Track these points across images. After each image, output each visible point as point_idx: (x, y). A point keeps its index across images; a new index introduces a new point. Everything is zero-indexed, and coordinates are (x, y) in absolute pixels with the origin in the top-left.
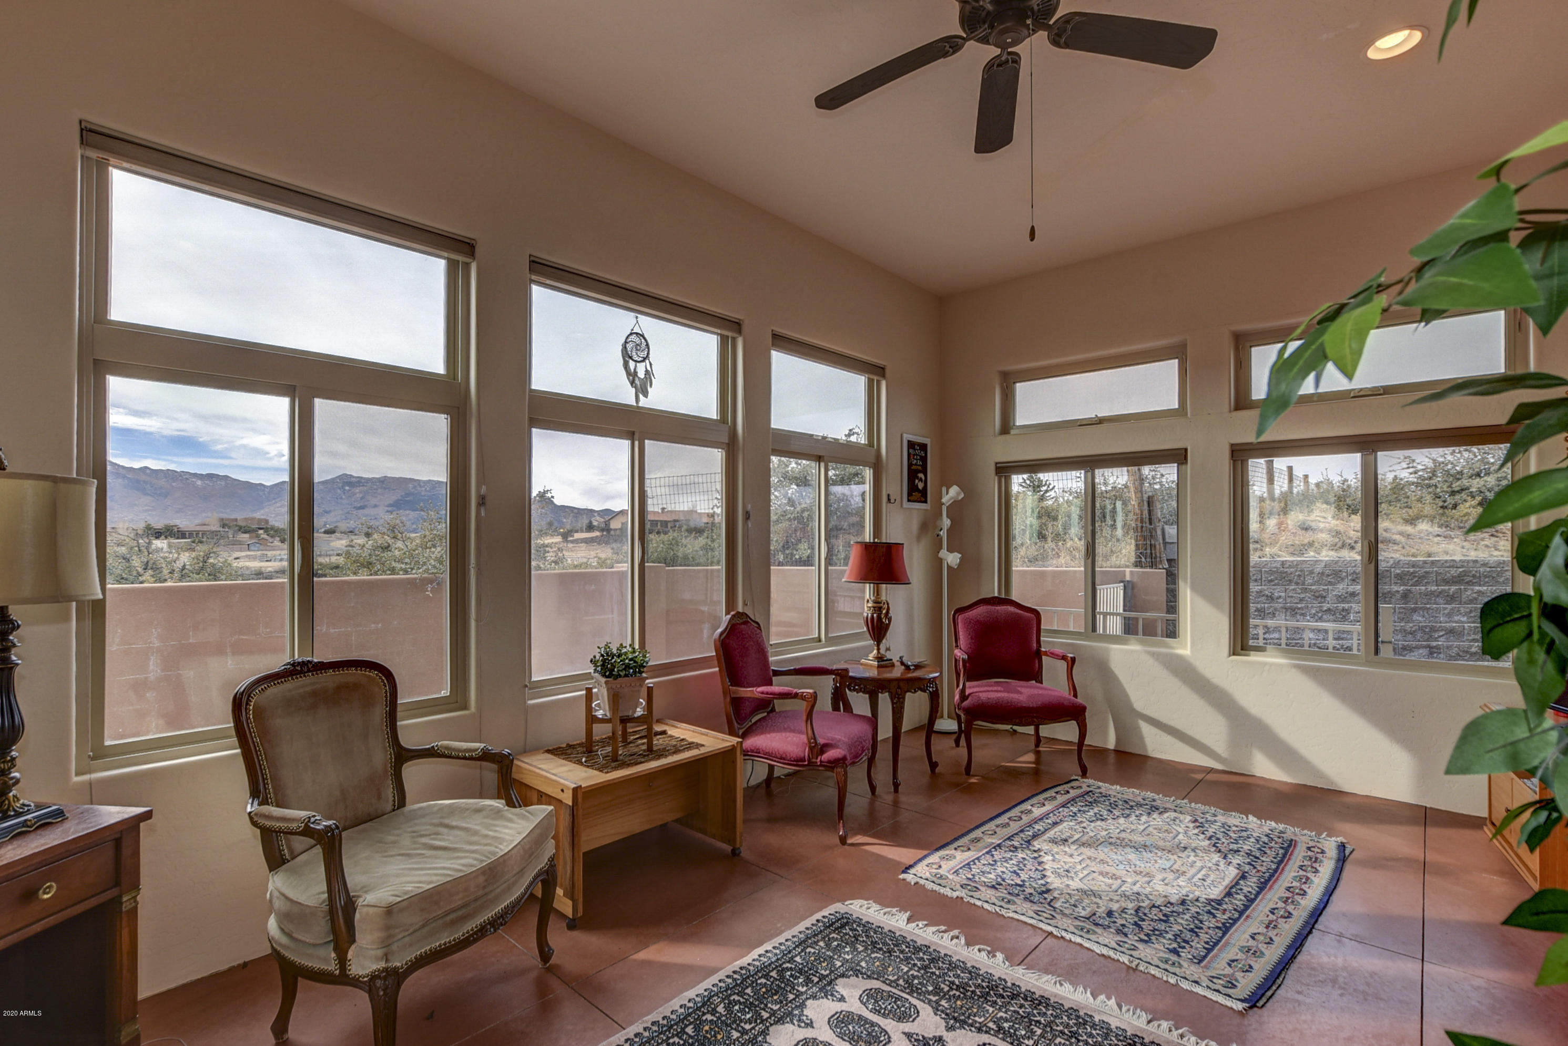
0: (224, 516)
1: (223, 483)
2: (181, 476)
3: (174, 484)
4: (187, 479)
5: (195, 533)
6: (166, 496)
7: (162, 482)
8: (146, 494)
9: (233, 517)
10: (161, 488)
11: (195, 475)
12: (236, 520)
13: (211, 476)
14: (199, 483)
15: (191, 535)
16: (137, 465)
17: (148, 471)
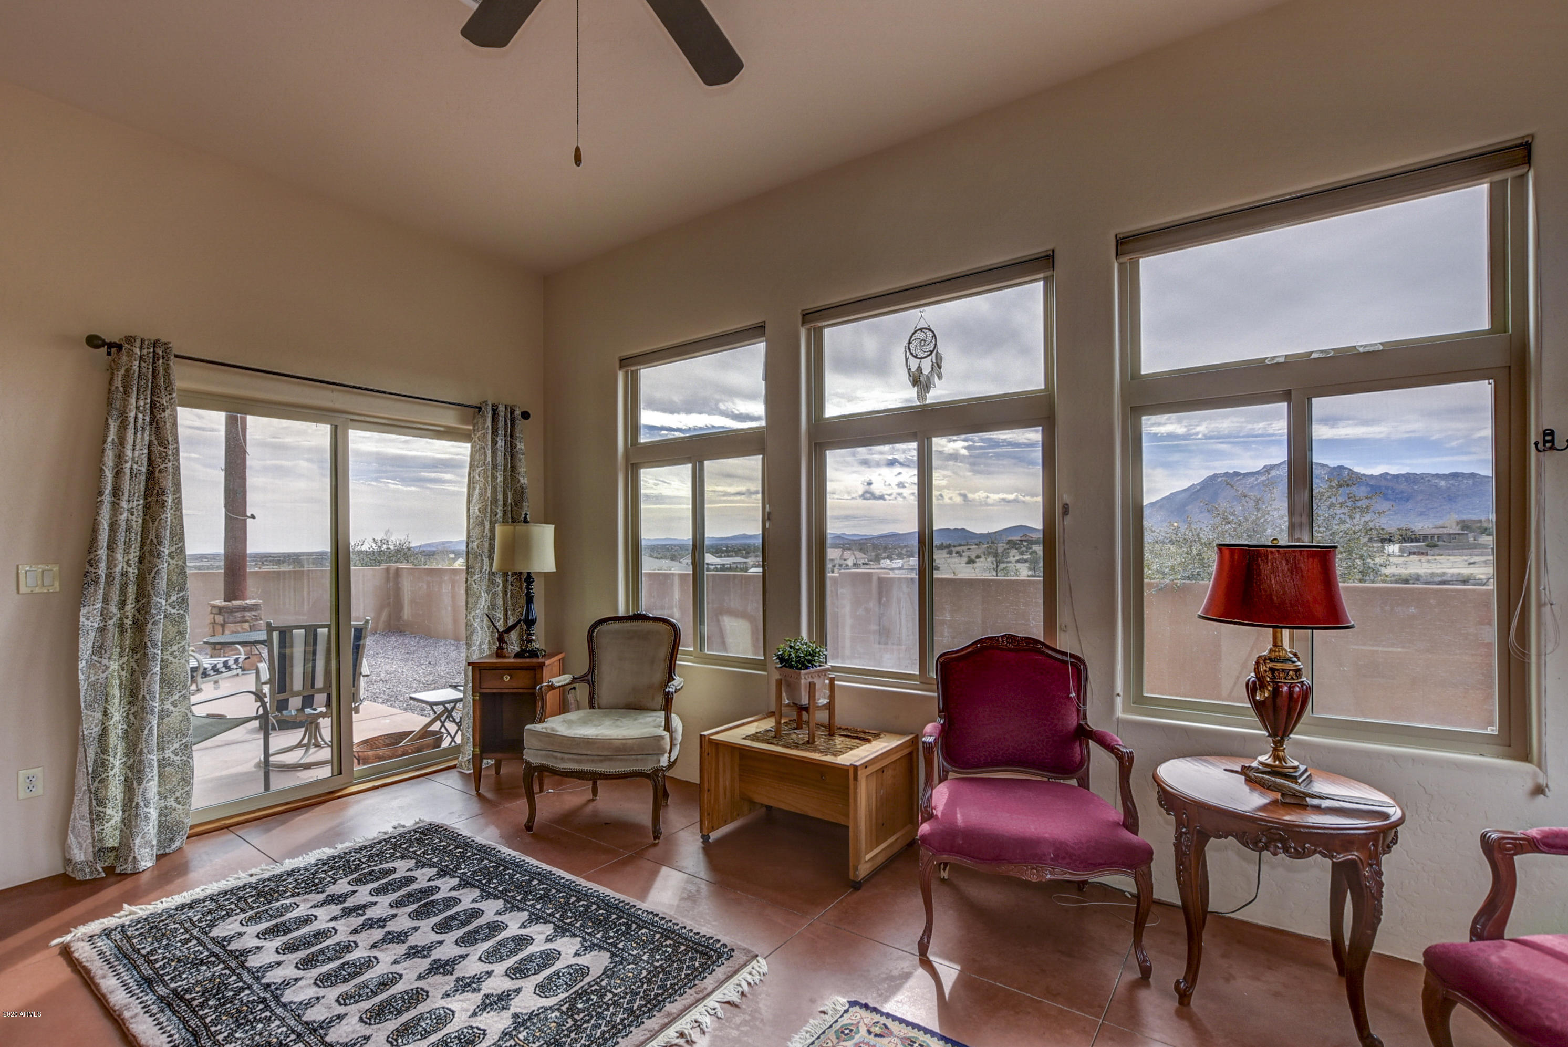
0: (1465, 517)
1: (1471, 482)
2: (1422, 478)
3: (1416, 487)
4: (1429, 481)
5: (1429, 537)
6: (1408, 500)
7: (1403, 486)
8: (1387, 499)
9: (1474, 518)
10: (1402, 492)
11: (1437, 476)
12: (1480, 521)
13: (1455, 475)
14: (1443, 483)
15: (1425, 537)
16: (1377, 471)
17: (1389, 477)
